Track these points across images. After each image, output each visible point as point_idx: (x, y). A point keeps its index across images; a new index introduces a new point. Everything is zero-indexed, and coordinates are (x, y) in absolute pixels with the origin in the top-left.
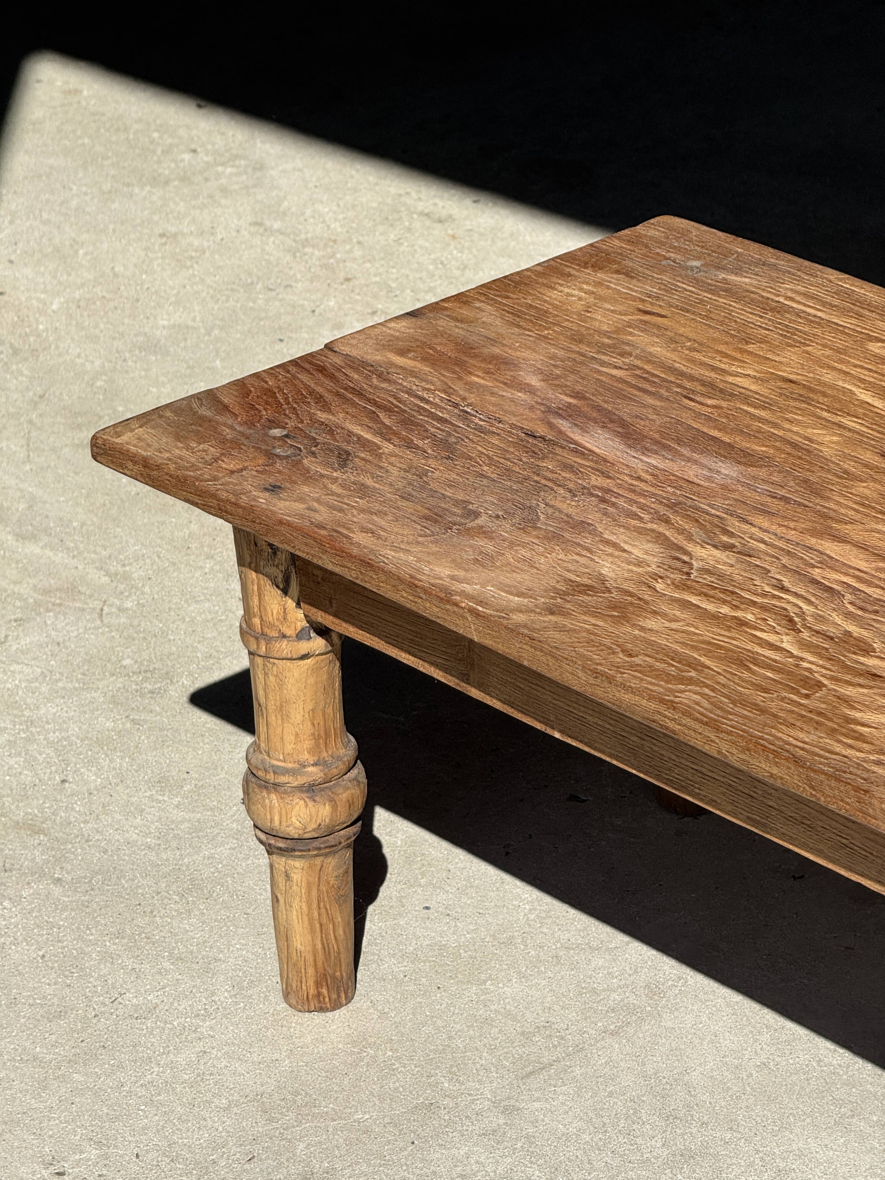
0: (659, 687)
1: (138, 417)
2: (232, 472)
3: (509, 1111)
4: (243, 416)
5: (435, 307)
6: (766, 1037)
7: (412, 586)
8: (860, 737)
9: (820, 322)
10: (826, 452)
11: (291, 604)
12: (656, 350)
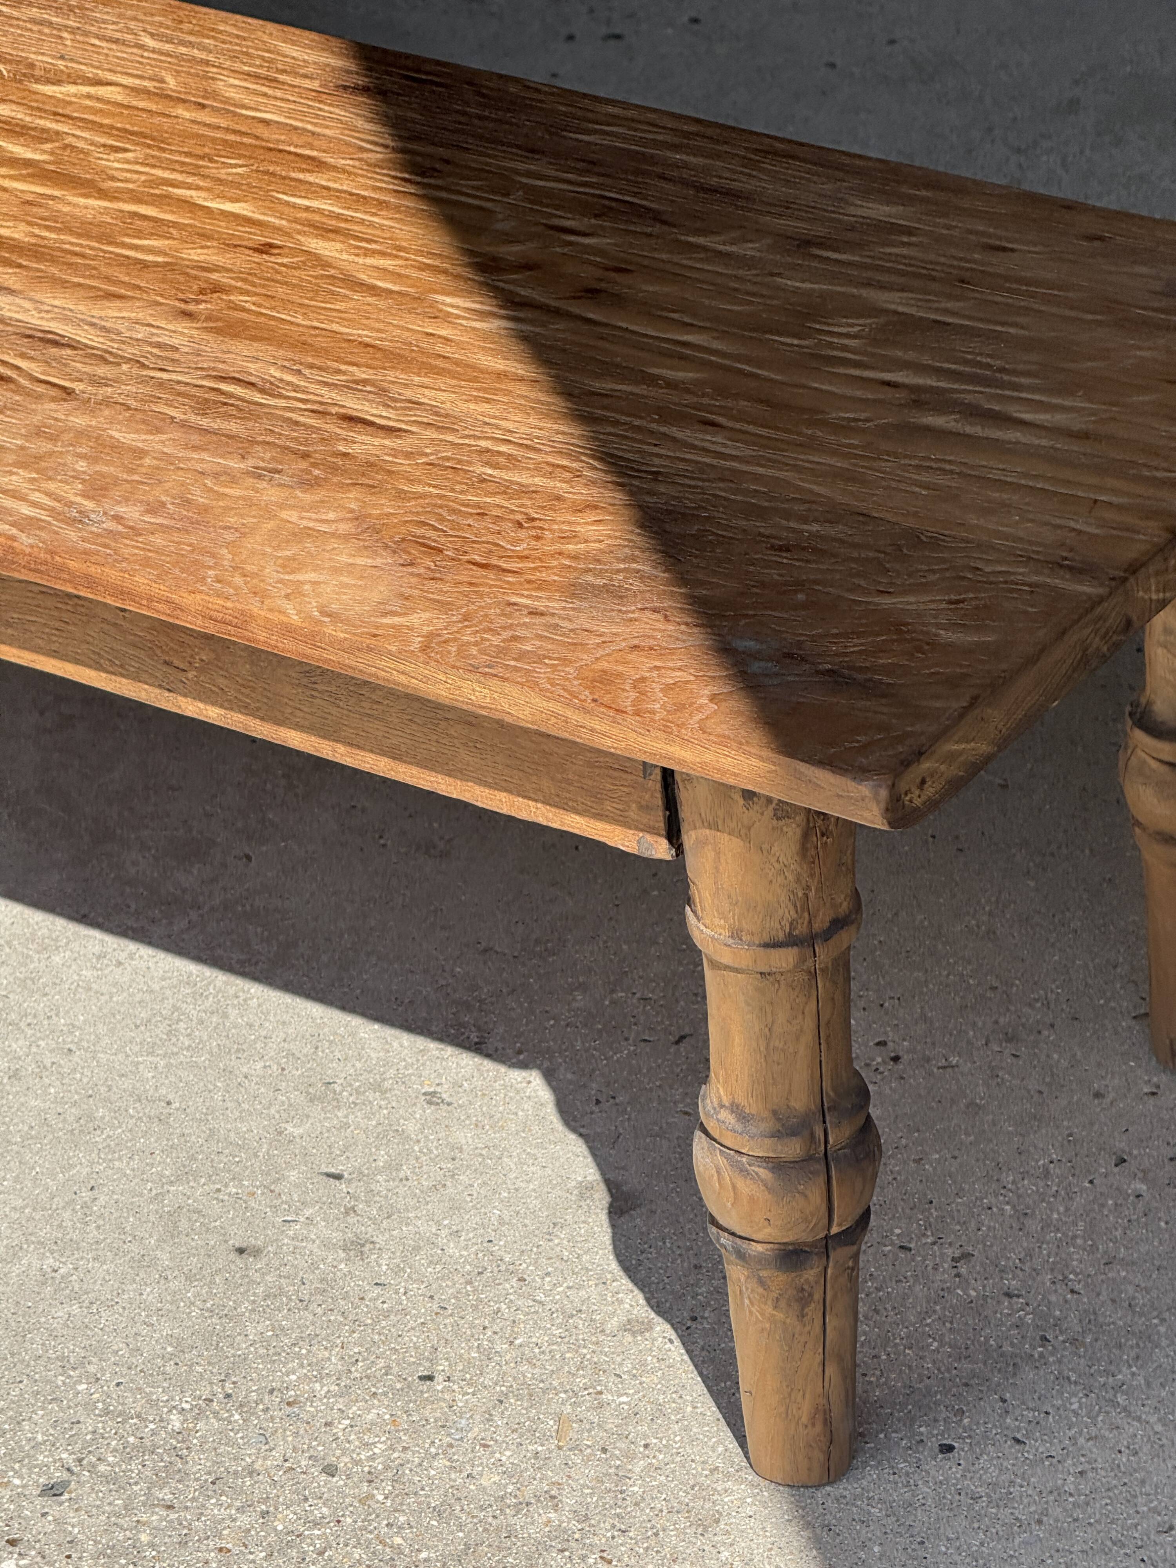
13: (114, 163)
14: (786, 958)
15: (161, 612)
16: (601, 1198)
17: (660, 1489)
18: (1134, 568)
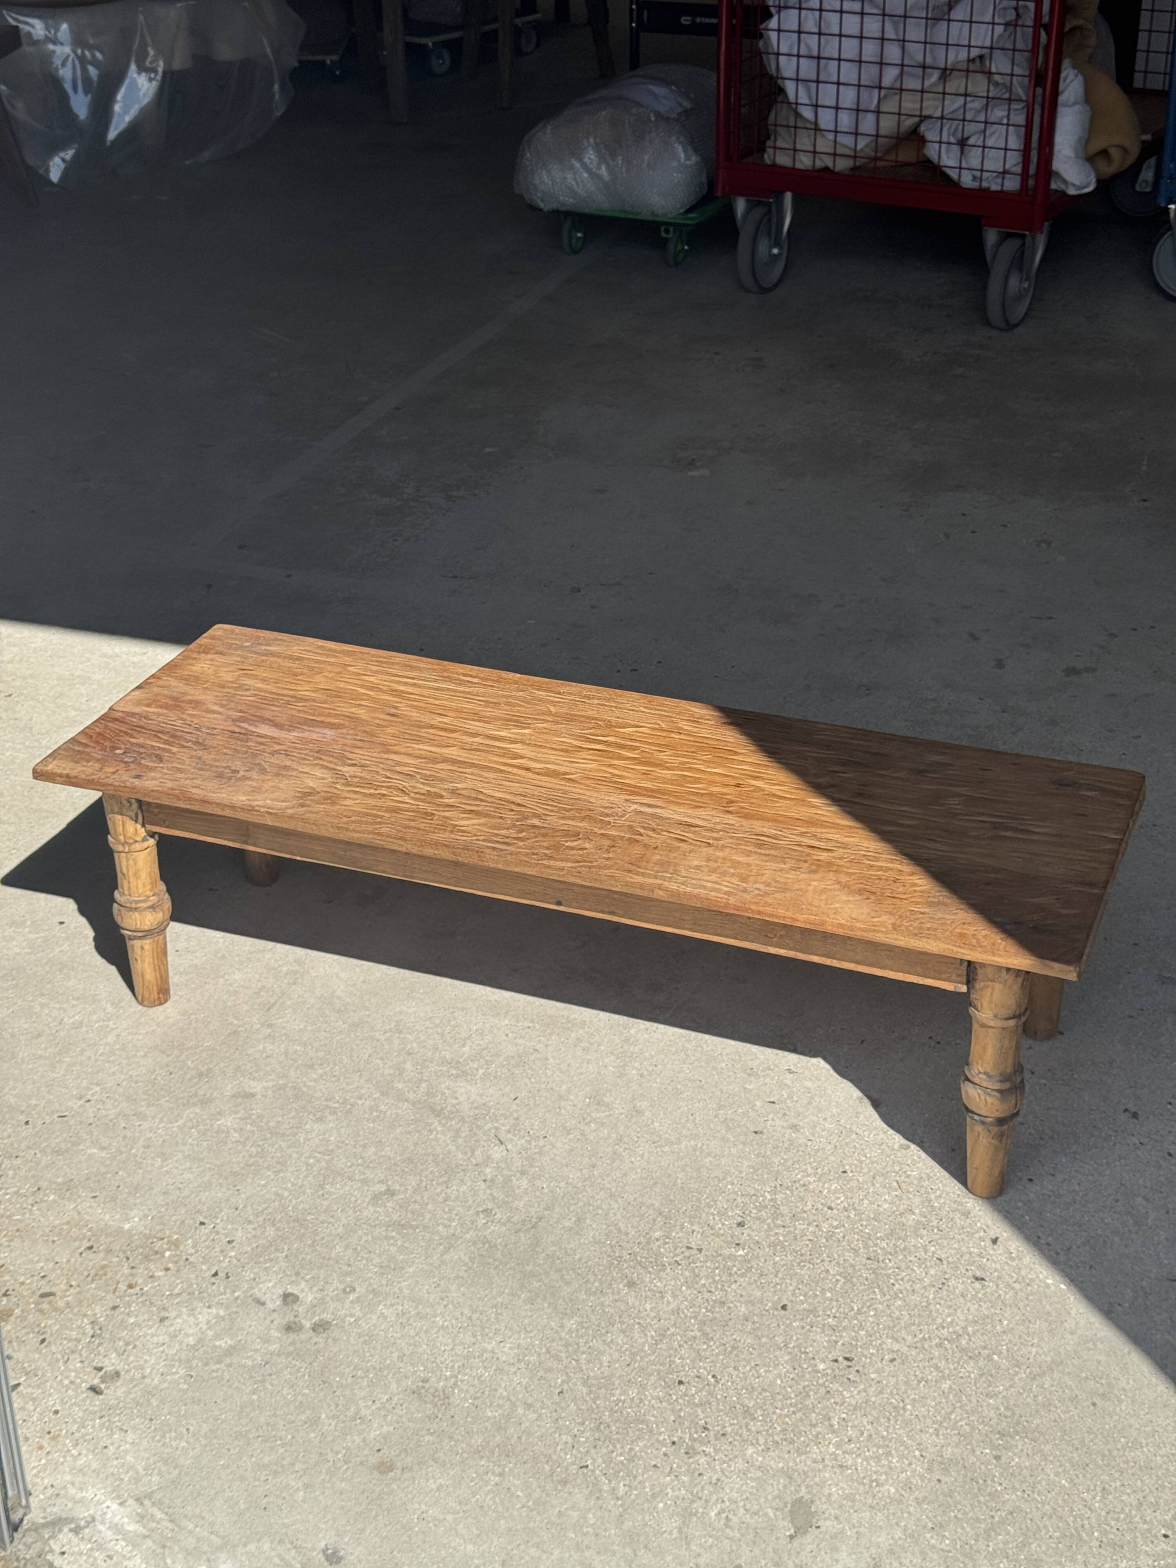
0: (370, 828)
1: (50, 756)
2: (113, 773)
3: (270, 1026)
4: (98, 748)
5: (146, 682)
6: (358, 970)
7: (233, 807)
8: (464, 831)
9: (320, 662)
10: (364, 717)
11: (139, 826)
12: (259, 685)
13: (662, 756)
14: (1012, 1023)
15: (788, 922)
16: (867, 1102)
17: (945, 1203)
18: (1107, 882)
